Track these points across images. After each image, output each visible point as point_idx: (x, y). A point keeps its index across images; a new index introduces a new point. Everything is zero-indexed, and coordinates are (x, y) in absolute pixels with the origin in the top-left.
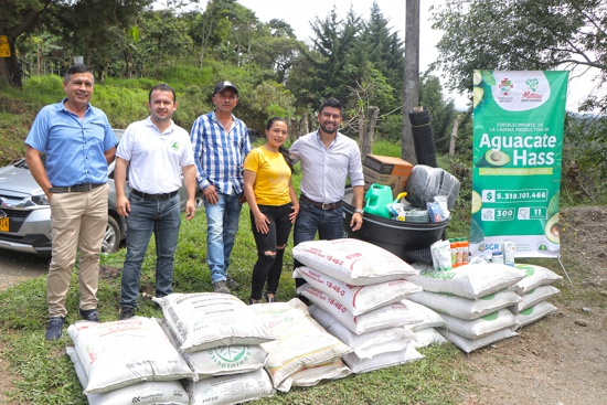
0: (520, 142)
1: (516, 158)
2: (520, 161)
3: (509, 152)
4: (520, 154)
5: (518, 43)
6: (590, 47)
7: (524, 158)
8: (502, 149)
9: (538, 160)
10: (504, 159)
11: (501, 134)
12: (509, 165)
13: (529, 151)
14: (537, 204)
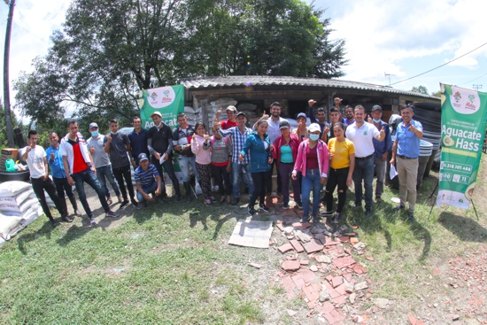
0: (462, 134)
1: (458, 143)
2: (459, 145)
3: (455, 139)
4: (460, 141)
5: (47, 94)
6: (72, 93)
7: (461, 143)
8: (452, 137)
9: (469, 146)
10: (451, 143)
11: (453, 127)
12: (453, 147)
13: (465, 140)
14: (465, 174)
